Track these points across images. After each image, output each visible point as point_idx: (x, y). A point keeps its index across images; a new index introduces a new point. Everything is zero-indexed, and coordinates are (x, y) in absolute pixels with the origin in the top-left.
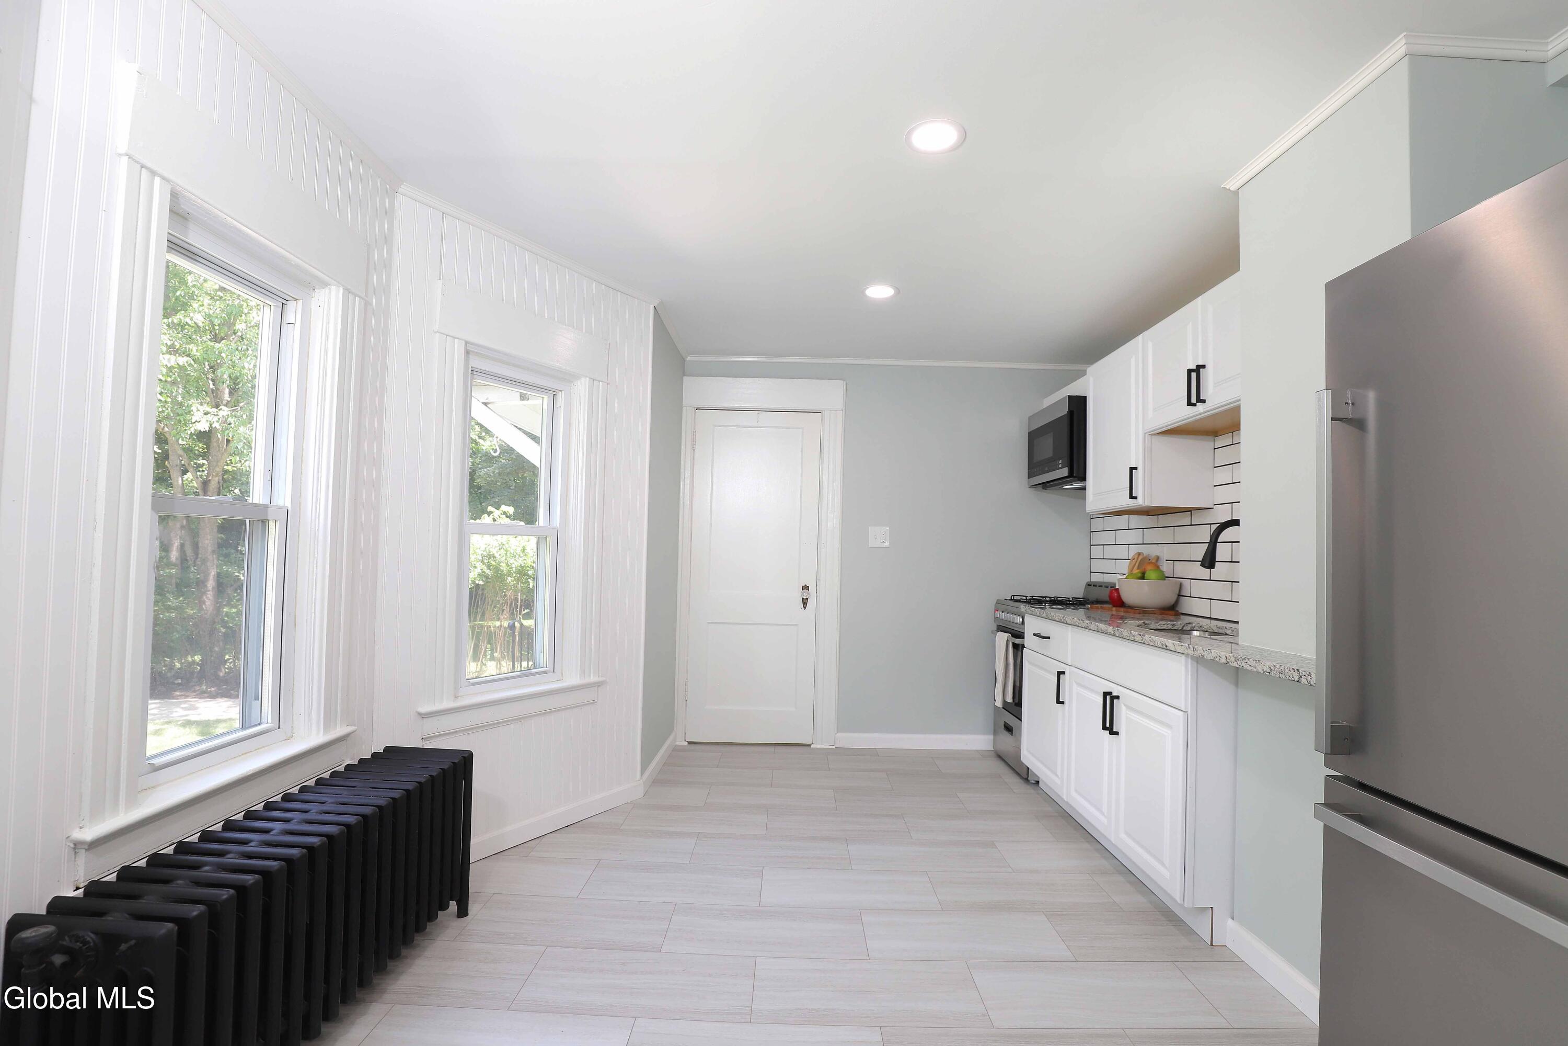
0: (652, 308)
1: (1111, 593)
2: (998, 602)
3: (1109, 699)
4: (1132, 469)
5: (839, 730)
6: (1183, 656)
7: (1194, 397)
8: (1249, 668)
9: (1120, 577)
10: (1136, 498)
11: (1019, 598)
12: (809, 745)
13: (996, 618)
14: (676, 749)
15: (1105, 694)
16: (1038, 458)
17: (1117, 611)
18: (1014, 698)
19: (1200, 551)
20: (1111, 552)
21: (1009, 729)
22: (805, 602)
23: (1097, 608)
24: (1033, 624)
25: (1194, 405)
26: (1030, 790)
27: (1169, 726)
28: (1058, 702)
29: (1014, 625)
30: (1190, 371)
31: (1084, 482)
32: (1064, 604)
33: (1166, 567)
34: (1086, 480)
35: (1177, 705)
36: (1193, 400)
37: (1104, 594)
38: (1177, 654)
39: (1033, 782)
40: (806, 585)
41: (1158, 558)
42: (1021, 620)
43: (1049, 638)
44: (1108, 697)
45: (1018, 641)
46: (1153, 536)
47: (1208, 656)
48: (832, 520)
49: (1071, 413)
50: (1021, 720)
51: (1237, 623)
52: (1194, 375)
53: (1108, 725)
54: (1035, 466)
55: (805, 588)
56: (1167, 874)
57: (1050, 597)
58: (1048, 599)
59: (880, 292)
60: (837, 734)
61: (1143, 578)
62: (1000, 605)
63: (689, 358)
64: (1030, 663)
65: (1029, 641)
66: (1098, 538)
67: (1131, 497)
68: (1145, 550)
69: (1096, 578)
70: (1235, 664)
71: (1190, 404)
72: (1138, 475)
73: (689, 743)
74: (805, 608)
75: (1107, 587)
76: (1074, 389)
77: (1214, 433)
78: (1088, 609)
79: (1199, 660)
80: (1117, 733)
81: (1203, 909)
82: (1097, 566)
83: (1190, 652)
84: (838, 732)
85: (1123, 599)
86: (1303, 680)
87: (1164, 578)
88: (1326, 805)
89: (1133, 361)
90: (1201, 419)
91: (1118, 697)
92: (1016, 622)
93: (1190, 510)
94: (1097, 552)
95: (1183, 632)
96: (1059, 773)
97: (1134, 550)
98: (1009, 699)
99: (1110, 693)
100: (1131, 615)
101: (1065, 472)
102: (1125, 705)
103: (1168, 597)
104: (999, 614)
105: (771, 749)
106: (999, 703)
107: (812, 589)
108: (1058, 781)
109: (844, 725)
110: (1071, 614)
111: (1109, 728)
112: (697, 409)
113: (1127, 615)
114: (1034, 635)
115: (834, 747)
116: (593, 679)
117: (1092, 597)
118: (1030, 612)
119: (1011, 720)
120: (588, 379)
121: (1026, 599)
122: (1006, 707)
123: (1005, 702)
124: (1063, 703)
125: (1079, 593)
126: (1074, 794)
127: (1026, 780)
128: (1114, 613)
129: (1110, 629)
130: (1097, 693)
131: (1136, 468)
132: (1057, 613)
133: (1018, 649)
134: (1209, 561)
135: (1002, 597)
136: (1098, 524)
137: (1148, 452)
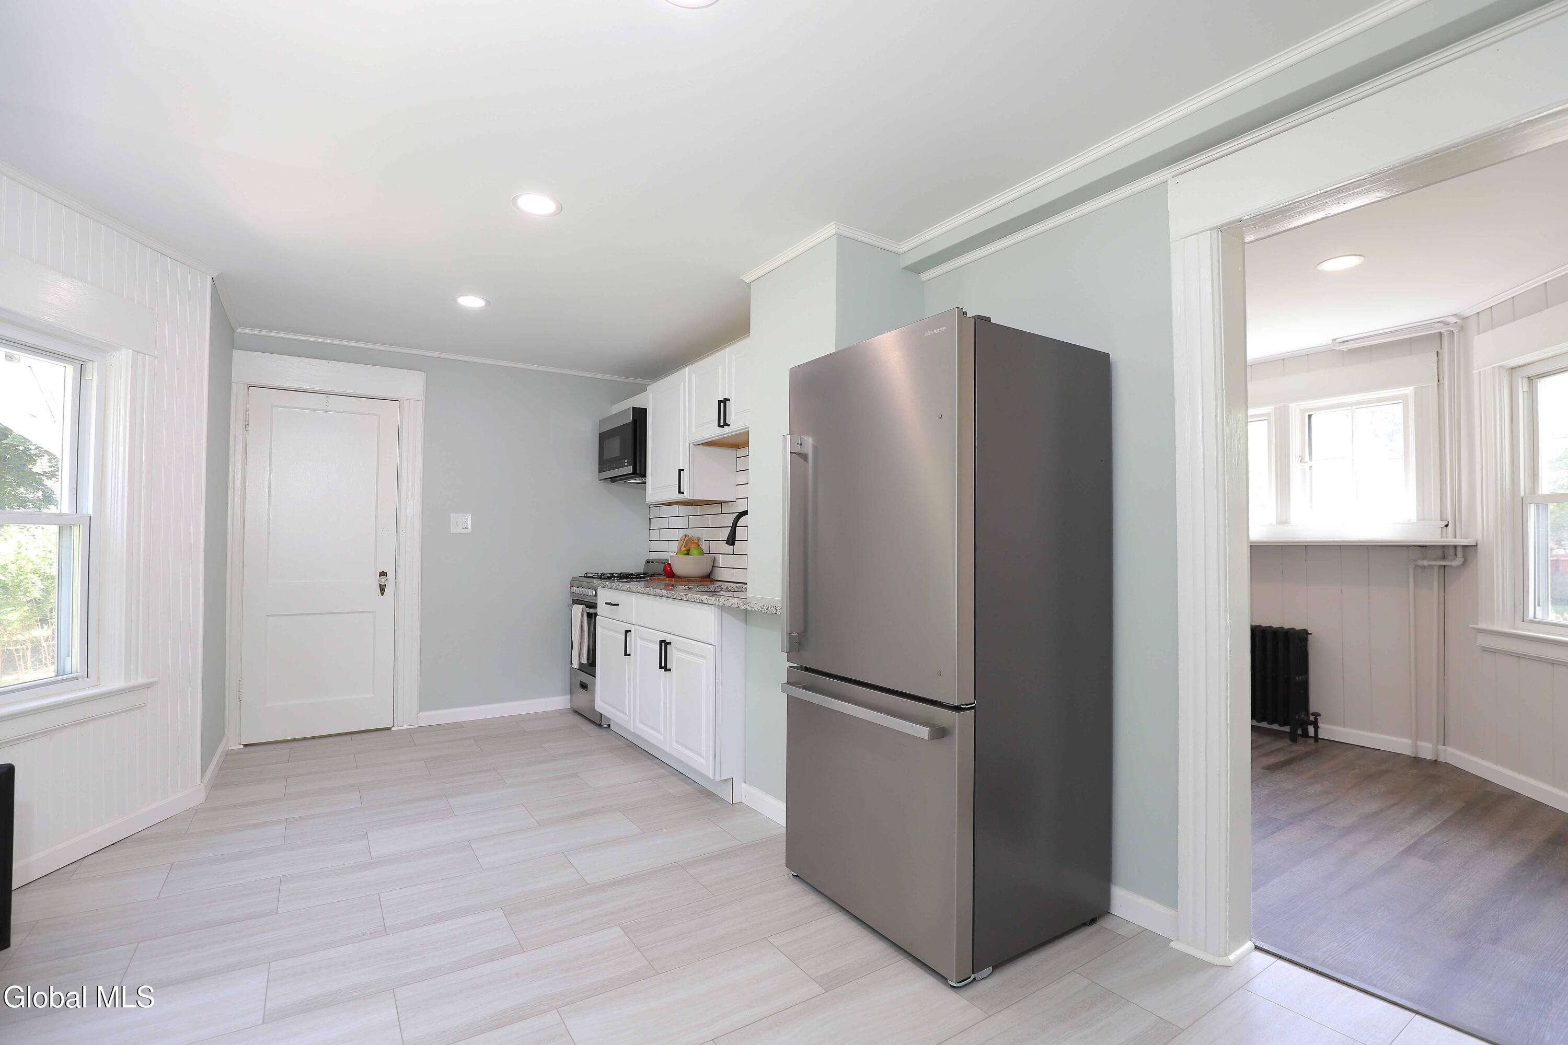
0: (209, 278)
1: (665, 566)
2: (574, 579)
3: (664, 644)
4: (680, 471)
5: (422, 708)
6: (713, 607)
7: (723, 422)
8: (750, 609)
9: (672, 554)
10: (683, 493)
11: (591, 575)
12: (389, 729)
13: (572, 593)
14: (228, 754)
15: (661, 642)
16: (606, 457)
17: (669, 580)
18: (588, 659)
19: (726, 533)
20: (665, 534)
21: (584, 686)
22: (382, 589)
23: (655, 579)
24: (605, 594)
25: (722, 427)
26: (604, 733)
27: (704, 657)
28: (626, 654)
29: (588, 597)
30: (720, 402)
31: (645, 478)
32: (629, 578)
33: (704, 546)
34: (646, 477)
35: (709, 642)
36: (722, 423)
37: (660, 569)
38: (709, 605)
39: (605, 726)
40: (383, 572)
41: (699, 539)
42: (594, 593)
43: (618, 605)
44: (663, 644)
45: (592, 611)
46: (695, 521)
47: (727, 604)
48: (412, 508)
49: (635, 421)
50: (595, 677)
51: (746, 583)
52: (722, 404)
53: (663, 665)
54: (604, 464)
55: (383, 574)
56: (703, 761)
57: (617, 573)
58: (616, 575)
59: (471, 302)
60: (420, 714)
61: (688, 554)
62: (575, 582)
63: (240, 330)
64: (602, 627)
65: (602, 609)
66: (655, 524)
67: (680, 492)
68: (690, 533)
69: (653, 556)
70: (743, 608)
71: (719, 426)
72: (684, 475)
73: (245, 745)
74: (382, 594)
75: (662, 563)
76: (637, 401)
77: (737, 446)
78: (647, 581)
79: (722, 608)
80: (670, 670)
81: (726, 781)
82: (654, 546)
83: (717, 603)
84: (420, 712)
85: (674, 571)
86: (778, 612)
87: (703, 554)
88: (788, 683)
89: (682, 386)
90: (726, 437)
91: (670, 643)
92: (590, 594)
93: (720, 502)
94: (654, 535)
95: (714, 593)
96: (627, 712)
97: (682, 533)
98: (584, 661)
99: (664, 641)
100: (681, 583)
101: (629, 470)
102: (675, 648)
103: (704, 569)
104: (574, 589)
105: (349, 737)
106: (576, 665)
107: (391, 575)
108: (626, 718)
109: (425, 704)
110: (635, 585)
111: (664, 667)
112: (250, 386)
113: (676, 583)
114: (606, 603)
115: (416, 726)
116: (141, 680)
117: (651, 572)
118: (602, 585)
119: (586, 678)
120: (130, 351)
121: (598, 576)
122: (582, 668)
123: (581, 664)
124: (629, 655)
125: (641, 570)
126: (639, 725)
127: (600, 725)
128: (667, 582)
129: (664, 593)
130: (655, 642)
131: (683, 470)
132: (624, 585)
133: (592, 617)
134: (731, 540)
135: (577, 575)
136: (654, 512)
137: (692, 459)
